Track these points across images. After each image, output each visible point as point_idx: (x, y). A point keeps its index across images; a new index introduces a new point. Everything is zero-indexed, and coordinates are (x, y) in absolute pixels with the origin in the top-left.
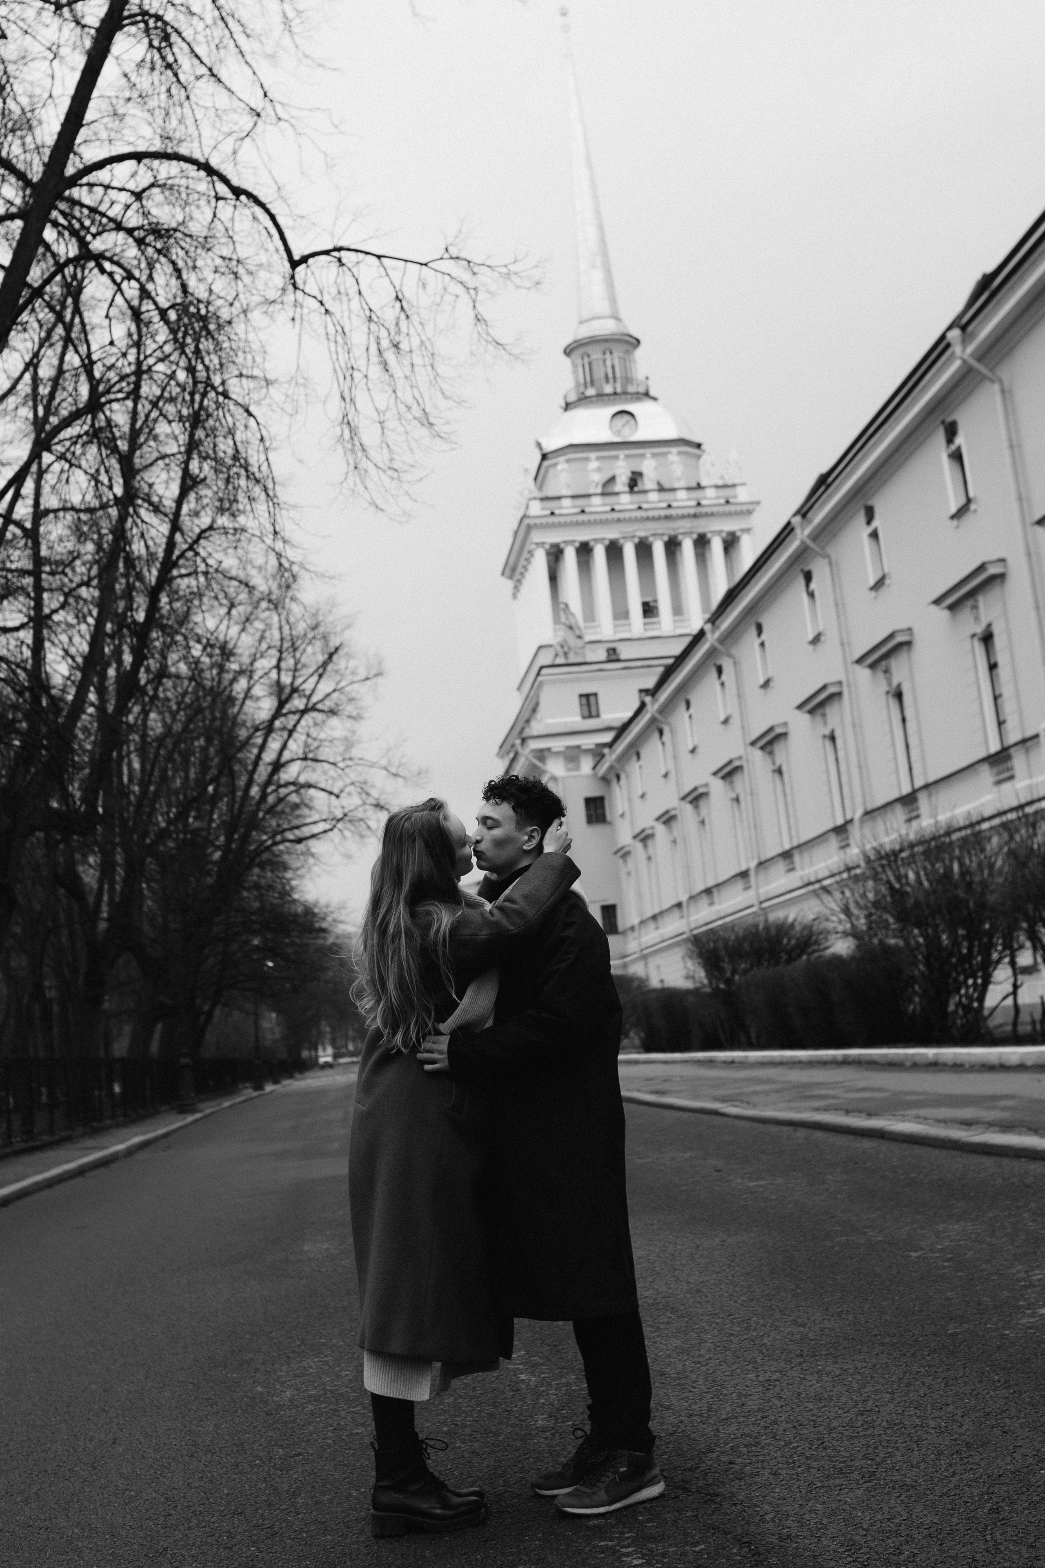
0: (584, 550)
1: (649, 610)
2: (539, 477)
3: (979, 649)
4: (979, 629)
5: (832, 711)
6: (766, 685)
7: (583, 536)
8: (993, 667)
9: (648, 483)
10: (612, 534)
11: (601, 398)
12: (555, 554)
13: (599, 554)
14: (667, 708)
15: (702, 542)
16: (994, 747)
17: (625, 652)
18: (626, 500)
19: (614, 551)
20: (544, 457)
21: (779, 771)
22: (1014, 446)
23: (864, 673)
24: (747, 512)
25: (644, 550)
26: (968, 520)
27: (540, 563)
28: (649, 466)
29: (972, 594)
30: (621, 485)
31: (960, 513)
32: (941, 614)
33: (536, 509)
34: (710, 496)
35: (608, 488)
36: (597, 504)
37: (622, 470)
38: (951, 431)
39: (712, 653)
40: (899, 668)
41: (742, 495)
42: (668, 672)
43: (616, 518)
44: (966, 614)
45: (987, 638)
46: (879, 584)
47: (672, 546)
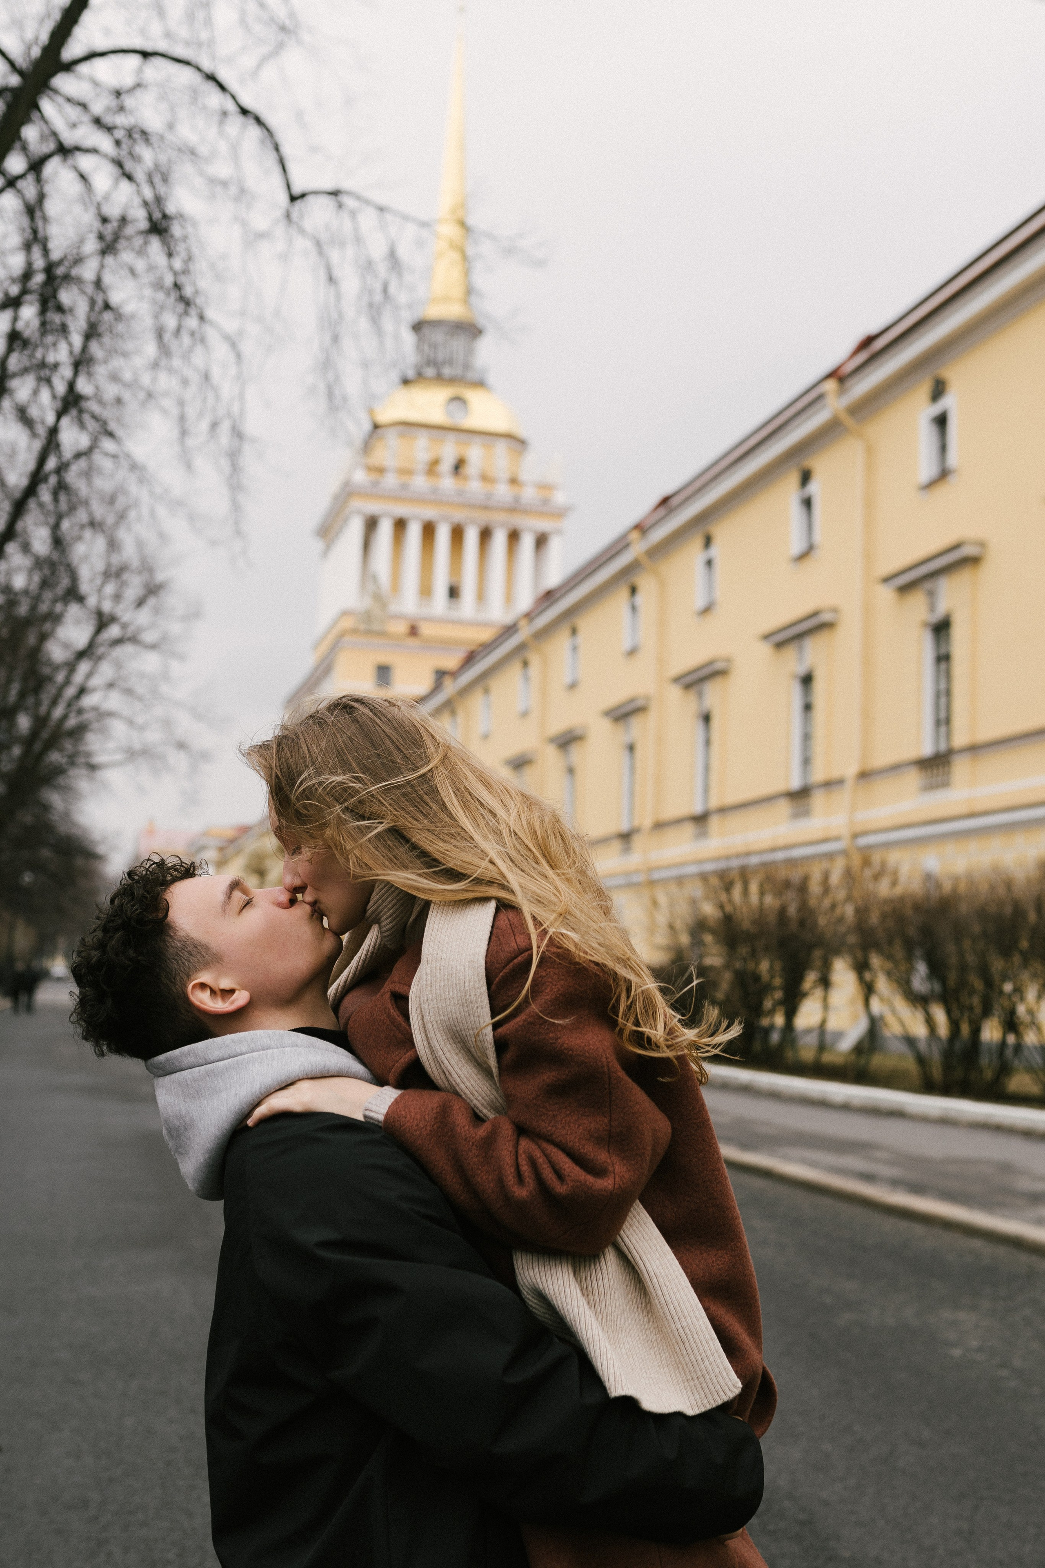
0: (400, 525)
1: (454, 592)
2: (367, 447)
3: (796, 689)
4: (802, 670)
5: (636, 722)
6: (573, 686)
7: (401, 510)
8: (808, 707)
9: (472, 469)
10: (429, 513)
11: (440, 379)
12: (371, 524)
13: (414, 532)
14: (465, 691)
15: (514, 536)
16: (795, 784)
17: (426, 630)
18: (447, 483)
19: (429, 530)
20: (376, 426)
21: (571, 771)
22: (869, 504)
23: (675, 693)
24: (560, 513)
25: (457, 534)
26: (808, 565)
27: (355, 529)
28: (475, 454)
29: (800, 637)
30: (446, 466)
31: (803, 557)
32: (765, 650)
33: (360, 477)
34: (529, 494)
35: (432, 468)
36: (420, 482)
37: (449, 452)
38: (806, 477)
39: (522, 647)
40: (713, 693)
41: (560, 498)
42: (470, 659)
43: (435, 499)
44: (790, 652)
45: (807, 680)
46: (707, 610)
47: (485, 535)
